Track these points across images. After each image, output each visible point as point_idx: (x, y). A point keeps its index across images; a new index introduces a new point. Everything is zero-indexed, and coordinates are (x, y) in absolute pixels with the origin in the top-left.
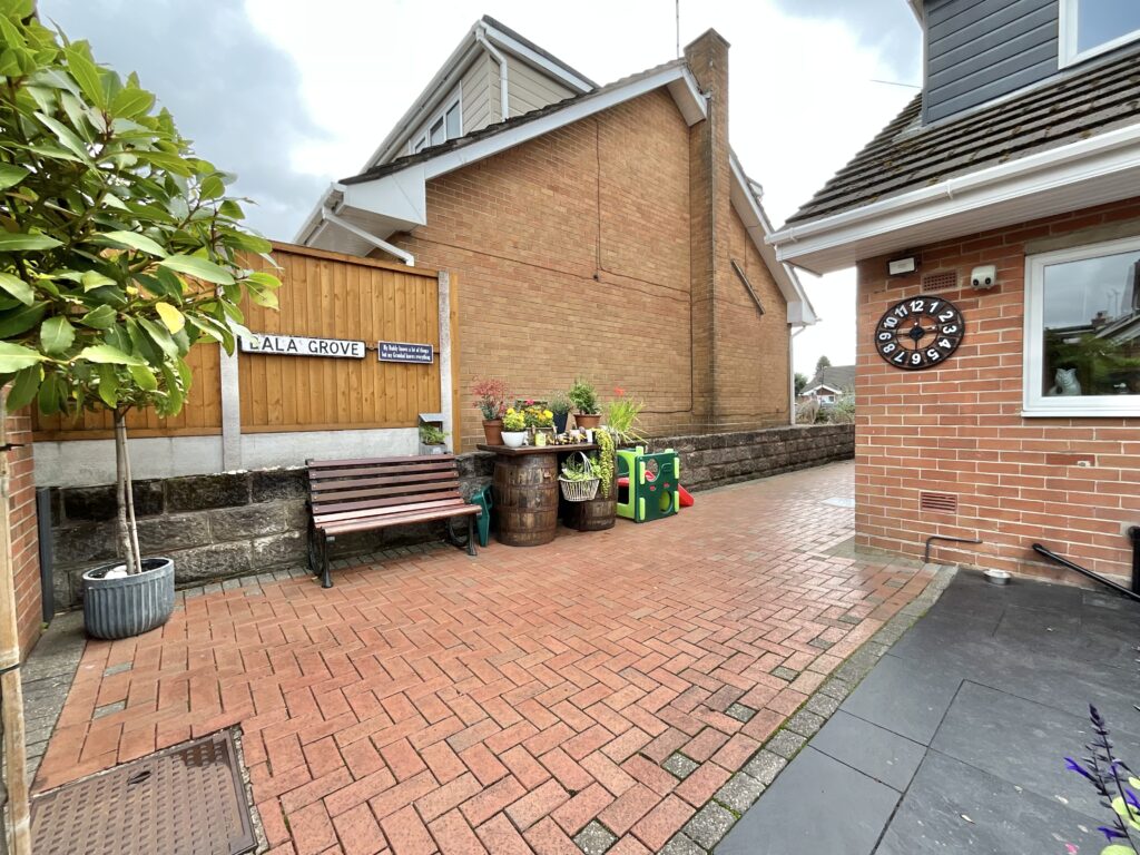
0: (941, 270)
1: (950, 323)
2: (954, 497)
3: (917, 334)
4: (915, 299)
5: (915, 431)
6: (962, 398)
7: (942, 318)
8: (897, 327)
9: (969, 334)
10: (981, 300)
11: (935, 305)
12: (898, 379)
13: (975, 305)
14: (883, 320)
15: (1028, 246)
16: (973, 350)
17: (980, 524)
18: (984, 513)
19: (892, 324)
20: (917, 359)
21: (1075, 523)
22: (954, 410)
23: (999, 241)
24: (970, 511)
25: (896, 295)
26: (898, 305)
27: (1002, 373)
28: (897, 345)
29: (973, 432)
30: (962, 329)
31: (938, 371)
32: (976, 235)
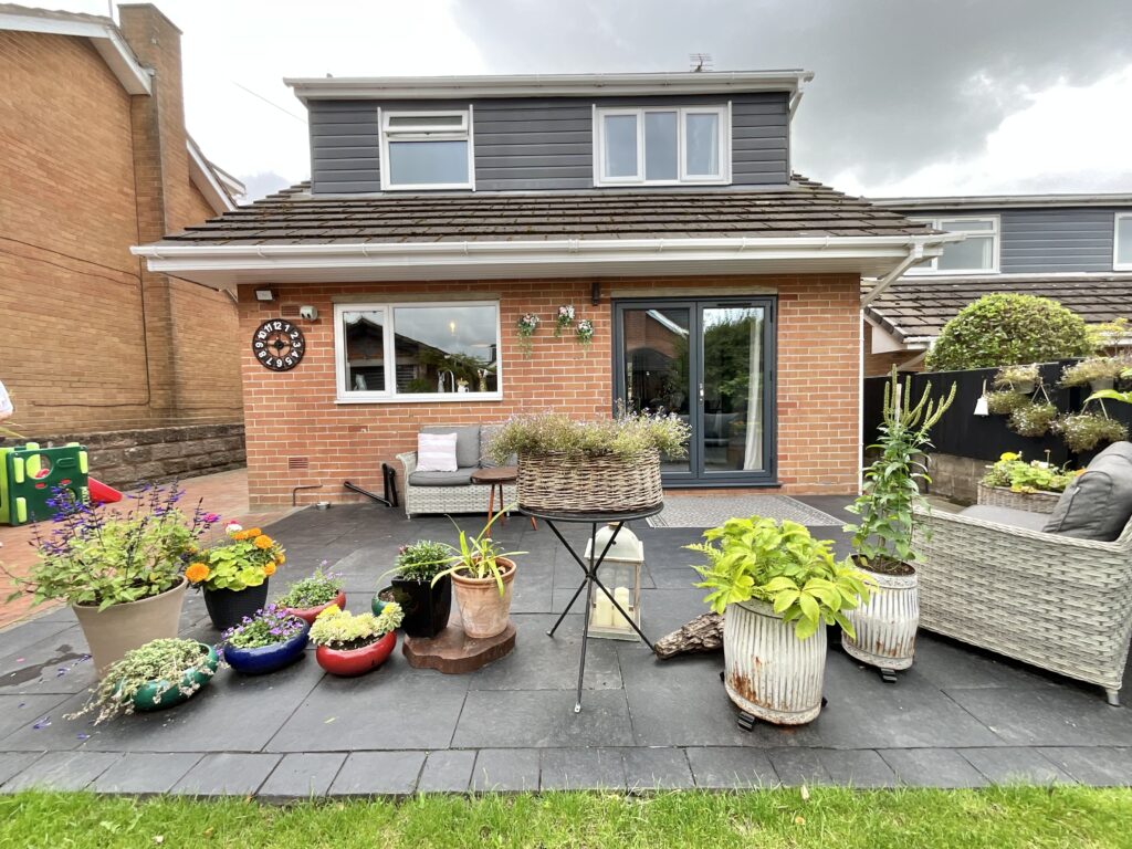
0: (290, 303)
1: (297, 340)
2: (306, 459)
3: (279, 345)
4: (277, 320)
5: (282, 415)
6: (307, 392)
7: (292, 336)
8: (267, 339)
9: (307, 349)
10: (313, 327)
11: (288, 326)
12: (269, 377)
13: (310, 330)
14: (257, 333)
15: (335, 298)
16: (310, 360)
17: (321, 474)
18: (323, 467)
19: (263, 337)
20: (280, 363)
21: (364, 466)
22: (303, 399)
23: (318, 291)
24: (314, 467)
25: (267, 315)
26: (266, 323)
27: (326, 376)
28: (268, 352)
29: (314, 414)
30: (304, 345)
31: (293, 373)
32: (307, 284)
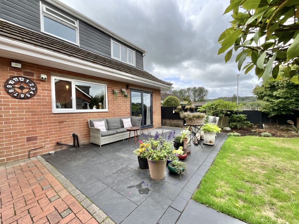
0: (28, 71)
1: (33, 87)
2: (37, 136)
3: (22, 88)
4: (21, 77)
5: (23, 119)
6: (37, 108)
7: (30, 85)
8: (14, 84)
9: (38, 91)
10: (41, 83)
11: (28, 81)
12: (15, 102)
13: (40, 84)
14: (8, 80)
15: (52, 73)
16: (40, 96)
17: (45, 141)
18: (45, 138)
19: (12, 83)
20: (22, 96)
22: (35, 112)
23: (44, 69)
24: (41, 139)
25: (14, 74)
26: (15, 77)
27: (48, 102)
28: (15, 90)
29: (41, 118)
30: (37, 89)
31: (30, 100)
32: (39, 65)
